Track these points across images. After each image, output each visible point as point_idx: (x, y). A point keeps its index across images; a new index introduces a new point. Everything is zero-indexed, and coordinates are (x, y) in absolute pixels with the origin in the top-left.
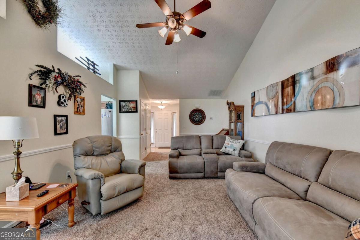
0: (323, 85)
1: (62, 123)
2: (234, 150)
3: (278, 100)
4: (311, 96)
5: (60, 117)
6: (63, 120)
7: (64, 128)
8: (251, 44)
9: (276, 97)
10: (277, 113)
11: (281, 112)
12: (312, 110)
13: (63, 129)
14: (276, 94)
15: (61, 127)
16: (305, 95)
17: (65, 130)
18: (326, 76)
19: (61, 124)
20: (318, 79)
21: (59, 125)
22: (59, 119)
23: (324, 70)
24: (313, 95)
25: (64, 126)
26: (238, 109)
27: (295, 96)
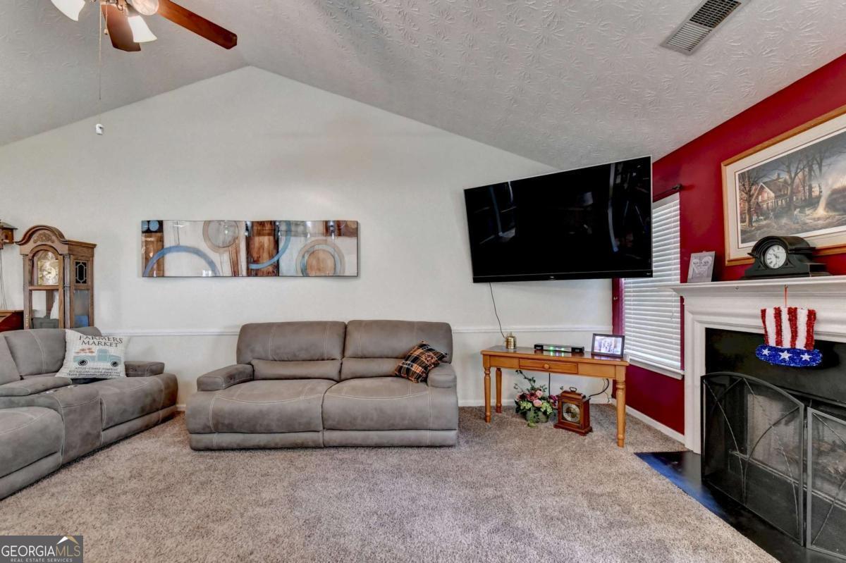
0: (321, 247)
2: (115, 364)
3: (237, 252)
4: (303, 257)
8: (143, 98)
9: (234, 246)
10: (235, 273)
11: (244, 273)
12: (304, 276)
14: (234, 240)
16: (295, 255)
18: (324, 238)
20: (313, 239)
23: (323, 230)
24: (306, 258)
26: (78, 252)
27: (278, 252)
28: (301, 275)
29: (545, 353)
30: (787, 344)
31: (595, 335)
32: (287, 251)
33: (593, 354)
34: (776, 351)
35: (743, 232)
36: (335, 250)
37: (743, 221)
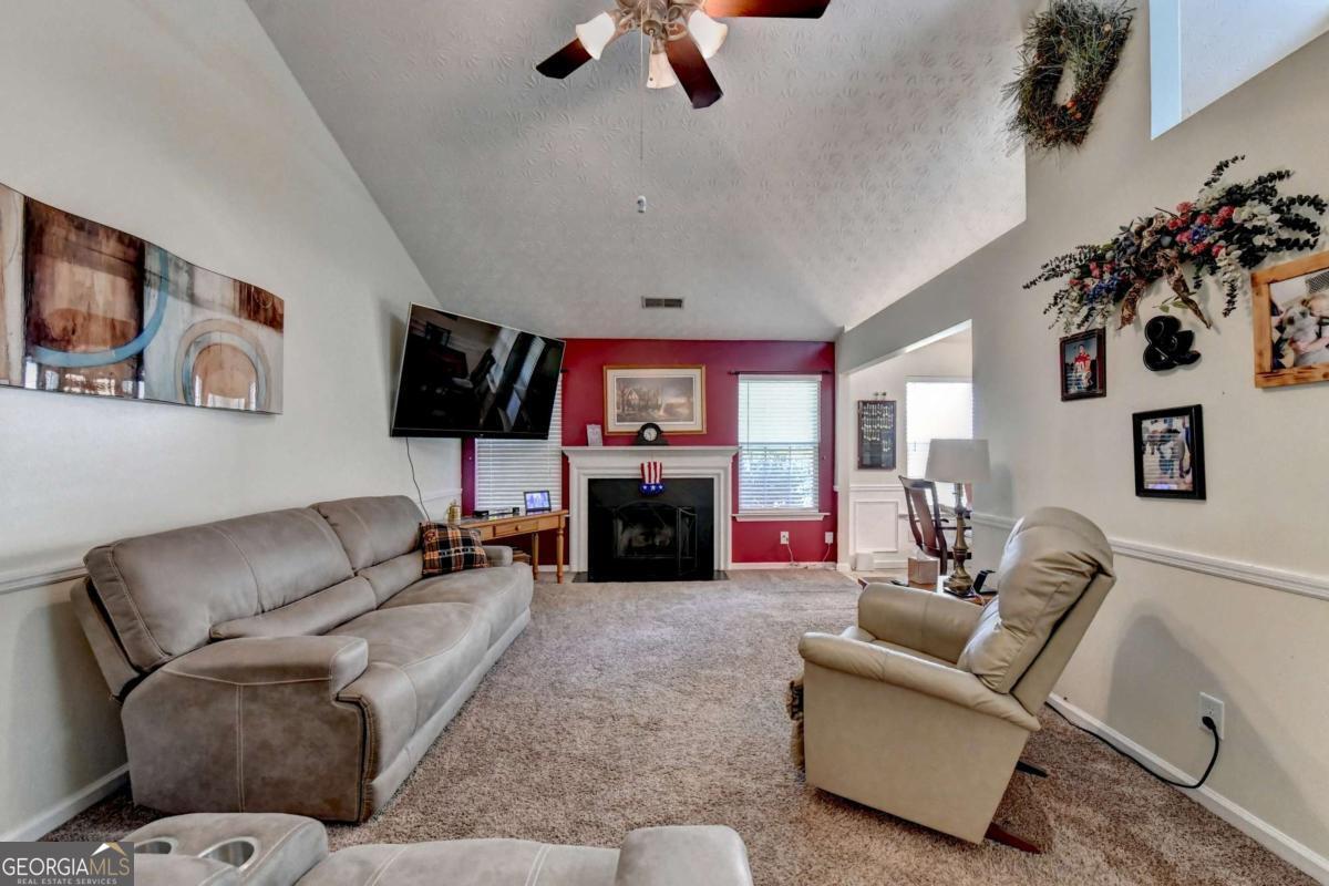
0: (225, 338)
1: (1171, 444)
4: (187, 353)
5: (1161, 421)
6: (1176, 432)
7: (1181, 468)
11: (17, 374)
13: (1177, 472)
15: (1165, 465)
17: (1189, 478)
18: (236, 320)
19: (1167, 449)
20: (209, 314)
21: (1157, 454)
22: (1152, 428)
23: (232, 301)
24: (193, 356)
25: (1181, 461)
27: (140, 330)
28: (184, 403)
29: (491, 518)
30: (653, 482)
31: (525, 493)
32: (161, 331)
33: (528, 511)
34: (649, 486)
35: (618, 415)
36: (258, 354)
37: (618, 408)
